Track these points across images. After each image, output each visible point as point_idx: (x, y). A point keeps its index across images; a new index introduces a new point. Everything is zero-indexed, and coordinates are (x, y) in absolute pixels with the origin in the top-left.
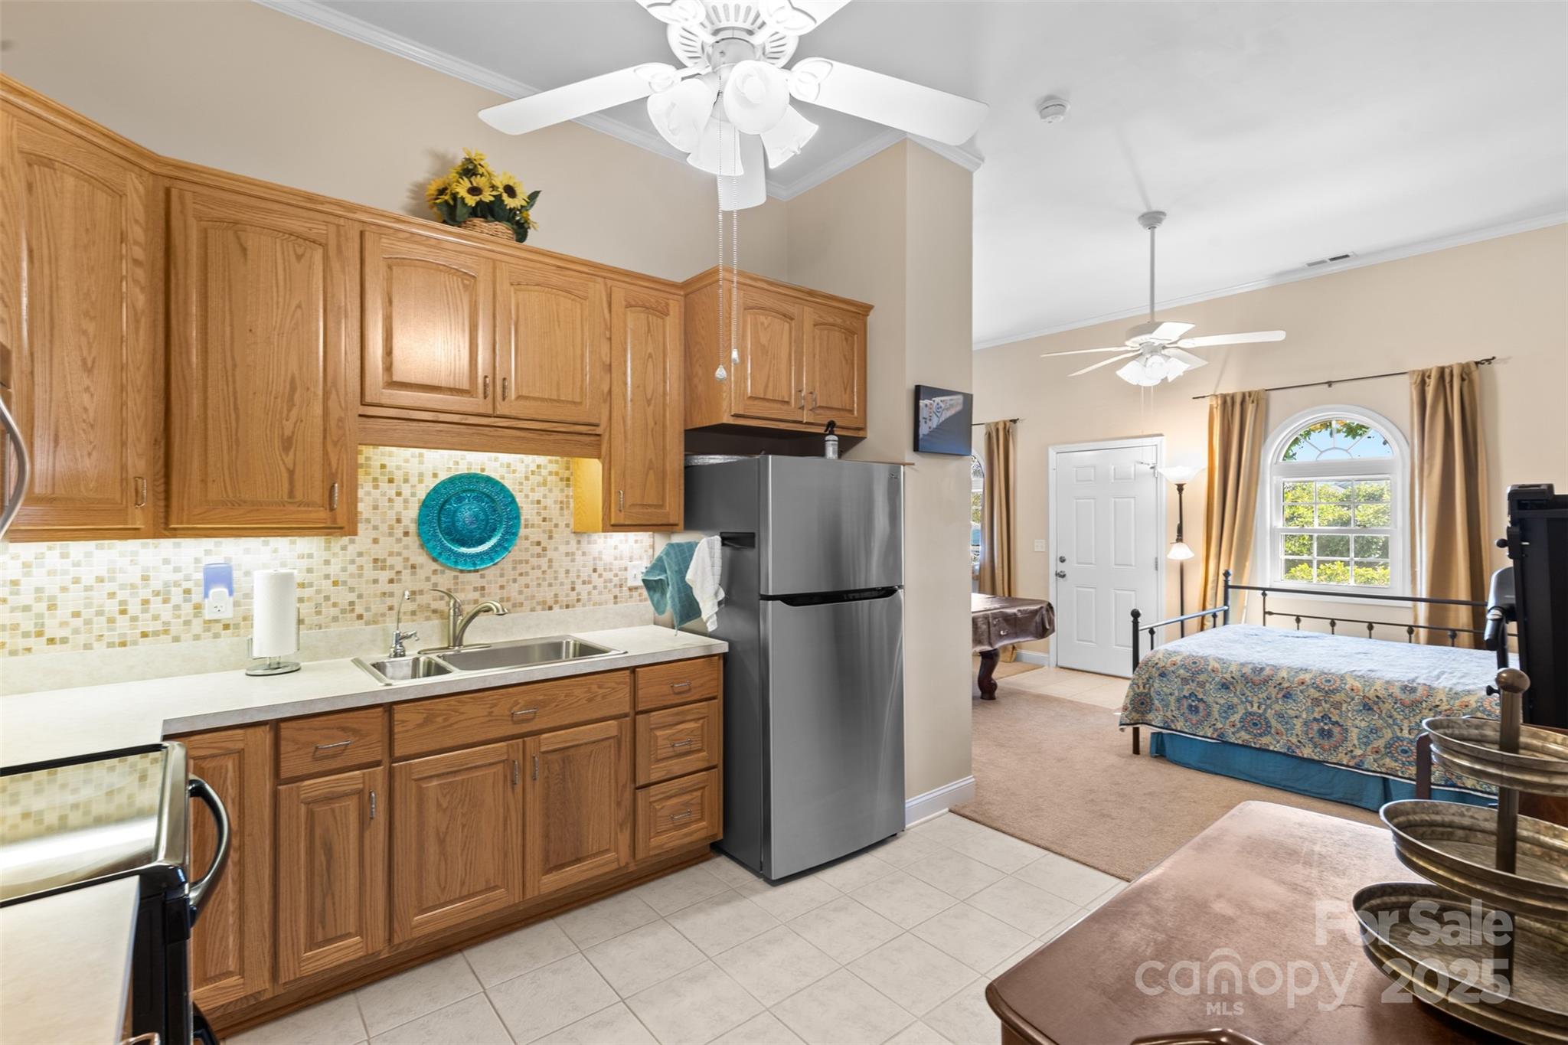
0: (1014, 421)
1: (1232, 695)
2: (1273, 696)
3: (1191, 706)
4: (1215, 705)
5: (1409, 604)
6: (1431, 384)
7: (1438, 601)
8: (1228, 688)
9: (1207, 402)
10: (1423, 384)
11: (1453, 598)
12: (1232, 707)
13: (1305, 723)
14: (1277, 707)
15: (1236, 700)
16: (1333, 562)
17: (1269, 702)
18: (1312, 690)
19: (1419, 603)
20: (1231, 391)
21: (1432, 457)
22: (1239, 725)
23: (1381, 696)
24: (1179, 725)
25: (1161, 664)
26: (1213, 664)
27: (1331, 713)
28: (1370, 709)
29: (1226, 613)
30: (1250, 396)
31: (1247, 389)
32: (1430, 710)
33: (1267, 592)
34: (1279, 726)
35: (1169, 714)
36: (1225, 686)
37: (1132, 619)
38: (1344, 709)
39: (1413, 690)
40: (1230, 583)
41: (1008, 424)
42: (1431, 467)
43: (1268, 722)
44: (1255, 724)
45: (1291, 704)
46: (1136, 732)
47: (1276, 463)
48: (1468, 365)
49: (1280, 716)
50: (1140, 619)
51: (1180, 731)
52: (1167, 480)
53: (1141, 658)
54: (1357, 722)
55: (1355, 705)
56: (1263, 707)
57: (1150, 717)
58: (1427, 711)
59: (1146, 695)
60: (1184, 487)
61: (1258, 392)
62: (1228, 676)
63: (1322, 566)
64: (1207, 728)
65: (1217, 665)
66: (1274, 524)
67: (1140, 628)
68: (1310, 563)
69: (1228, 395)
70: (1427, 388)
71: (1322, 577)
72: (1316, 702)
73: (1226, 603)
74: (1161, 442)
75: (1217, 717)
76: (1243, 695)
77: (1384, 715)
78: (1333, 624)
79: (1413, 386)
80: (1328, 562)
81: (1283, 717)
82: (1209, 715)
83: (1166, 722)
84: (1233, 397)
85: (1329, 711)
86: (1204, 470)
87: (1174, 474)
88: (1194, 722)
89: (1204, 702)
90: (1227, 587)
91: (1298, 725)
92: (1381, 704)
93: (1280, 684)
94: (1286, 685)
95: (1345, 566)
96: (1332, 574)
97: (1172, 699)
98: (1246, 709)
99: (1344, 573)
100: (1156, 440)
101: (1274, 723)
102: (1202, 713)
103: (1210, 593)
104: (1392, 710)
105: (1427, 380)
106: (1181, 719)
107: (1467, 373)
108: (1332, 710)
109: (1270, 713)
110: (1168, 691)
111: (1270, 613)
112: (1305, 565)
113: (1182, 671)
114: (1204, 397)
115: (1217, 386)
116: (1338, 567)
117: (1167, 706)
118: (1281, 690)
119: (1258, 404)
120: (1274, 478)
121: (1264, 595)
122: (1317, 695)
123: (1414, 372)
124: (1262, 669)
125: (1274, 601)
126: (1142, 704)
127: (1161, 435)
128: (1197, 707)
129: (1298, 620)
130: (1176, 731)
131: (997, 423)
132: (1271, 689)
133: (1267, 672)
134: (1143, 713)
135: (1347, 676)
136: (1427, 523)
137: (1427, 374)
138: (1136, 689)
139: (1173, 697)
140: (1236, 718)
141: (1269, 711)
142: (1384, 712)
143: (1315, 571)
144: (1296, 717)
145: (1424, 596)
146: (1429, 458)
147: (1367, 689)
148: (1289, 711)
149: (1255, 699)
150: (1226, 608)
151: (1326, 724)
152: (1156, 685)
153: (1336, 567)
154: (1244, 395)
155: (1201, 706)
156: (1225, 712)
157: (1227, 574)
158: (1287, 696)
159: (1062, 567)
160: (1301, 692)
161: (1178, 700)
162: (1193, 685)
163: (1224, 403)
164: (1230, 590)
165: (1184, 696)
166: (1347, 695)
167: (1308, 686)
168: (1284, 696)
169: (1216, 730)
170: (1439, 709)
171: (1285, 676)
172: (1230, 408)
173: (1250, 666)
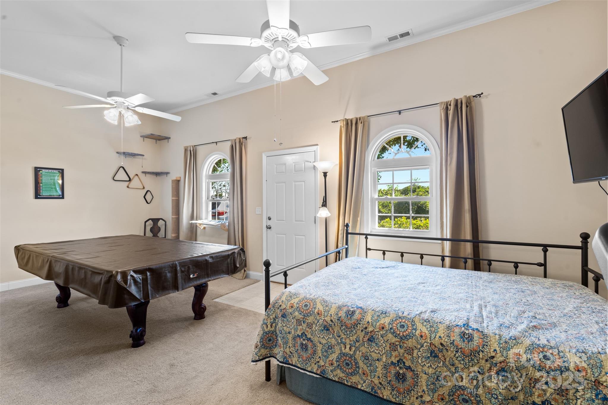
0: (246, 138)
1: (331, 336)
2: (361, 339)
3: (302, 344)
4: (318, 344)
5: (440, 242)
6: (452, 108)
7: (456, 240)
8: (328, 330)
9: (338, 124)
10: (447, 109)
11: (463, 238)
12: (331, 347)
13: (385, 367)
14: (364, 350)
15: (333, 341)
16: (401, 217)
17: (357, 344)
18: (390, 335)
19: (445, 242)
20: (350, 118)
21: (451, 153)
22: (335, 364)
23: (445, 344)
24: (294, 360)
25: (283, 306)
26: (320, 307)
27: (405, 358)
28: (436, 356)
29: (347, 249)
30: (360, 120)
31: (358, 116)
32: (487, 361)
33: (368, 236)
34: (365, 368)
35: (287, 350)
36: (326, 328)
37: (264, 268)
38: (415, 355)
39: (470, 338)
40: (350, 231)
41: (241, 140)
42: (451, 159)
43: (356, 363)
44: (347, 364)
45: (374, 348)
46: (268, 364)
47: (373, 160)
48: (469, 97)
49: (366, 358)
50: (270, 268)
51: (294, 366)
52: (319, 171)
53: (272, 299)
54: (425, 368)
55: (424, 352)
56: (353, 349)
57: (276, 351)
58: (484, 361)
59: (273, 332)
60: (328, 174)
61: (364, 118)
62: (328, 319)
63: (396, 220)
64: (313, 365)
65: (321, 308)
66: (373, 196)
67: (270, 275)
68: (390, 217)
69: (349, 119)
70: (449, 112)
71: (396, 226)
72: (393, 347)
73: (347, 244)
74: (317, 149)
75: (320, 355)
76: (339, 337)
77: (447, 363)
78: (402, 256)
79: (442, 111)
80: (399, 217)
81: (368, 359)
82: (315, 352)
83: (285, 358)
84: (351, 121)
85: (403, 356)
86: (337, 164)
87: (322, 166)
88: (304, 358)
89: (311, 341)
90: (347, 233)
91: (379, 366)
92: (445, 351)
93: (366, 328)
94: (370, 329)
95: (407, 219)
96: (401, 224)
97: (290, 337)
98: (341, 350)
99: (406, 223)
100: (314, 148)
101: (361, 364)
102: (310, 351)
103: (340, 236)
104: (454, 359)
105: (449, 107)
106: (296, 355)
107: (469, 101)
108: (406, 355)
109: (358, 355)
110: (288, 330)
111: (370, 249)
112: (388, 219)
113: (297, 313)
114: (337, 121)
115: (344, 116)
116: (404, 220)
117: (286, 343)
118: (367, 333)
119: (364, 124)
120: (373, 169)
121: (366, 238)
122: (394, 340)
123: (442, 103)
124: (353, 312)
125: (372, 242)
126: (270, 340)
127: (317, 145)
128: (306, 346)
129: (384, 254)
130: (292, 365)
131: (235, 140)
132: (359, 332)
133: (357, 316)
134: (271, 349)
135: (416, 320)
136: (450, 193)
137: (449, 104)
138: (265, 328)
139: (291, 335)
140: (334, 357)
141: (358, 352)
142: (447, 359)
143: (393, 222)
144: (378, 360)
145: (448, 237)
146: (450, 154)
147: (433, 336)
148: (372, 354)
149: (348, 341)
150: (347, 246)
151: (401, 368)
152: (280, 325)
153: (403, 220)
154: (357, 119)
155: (310, 345)
156: (326, 351)
157: (347, 226)
158: (371, 340)
159: (270, 223)
160: (382, 337)
161: (294, 338)
162: (304, 325)
163: (347, 124)
164: (349, 236)
165: (298, 335)
166: (417, 341)
167: (387, 331)
168: (368, 339)
169: (319, 367)
170: (495, 360)
171: (370, 321)
172: (350, 127)
173: (345, 309)
